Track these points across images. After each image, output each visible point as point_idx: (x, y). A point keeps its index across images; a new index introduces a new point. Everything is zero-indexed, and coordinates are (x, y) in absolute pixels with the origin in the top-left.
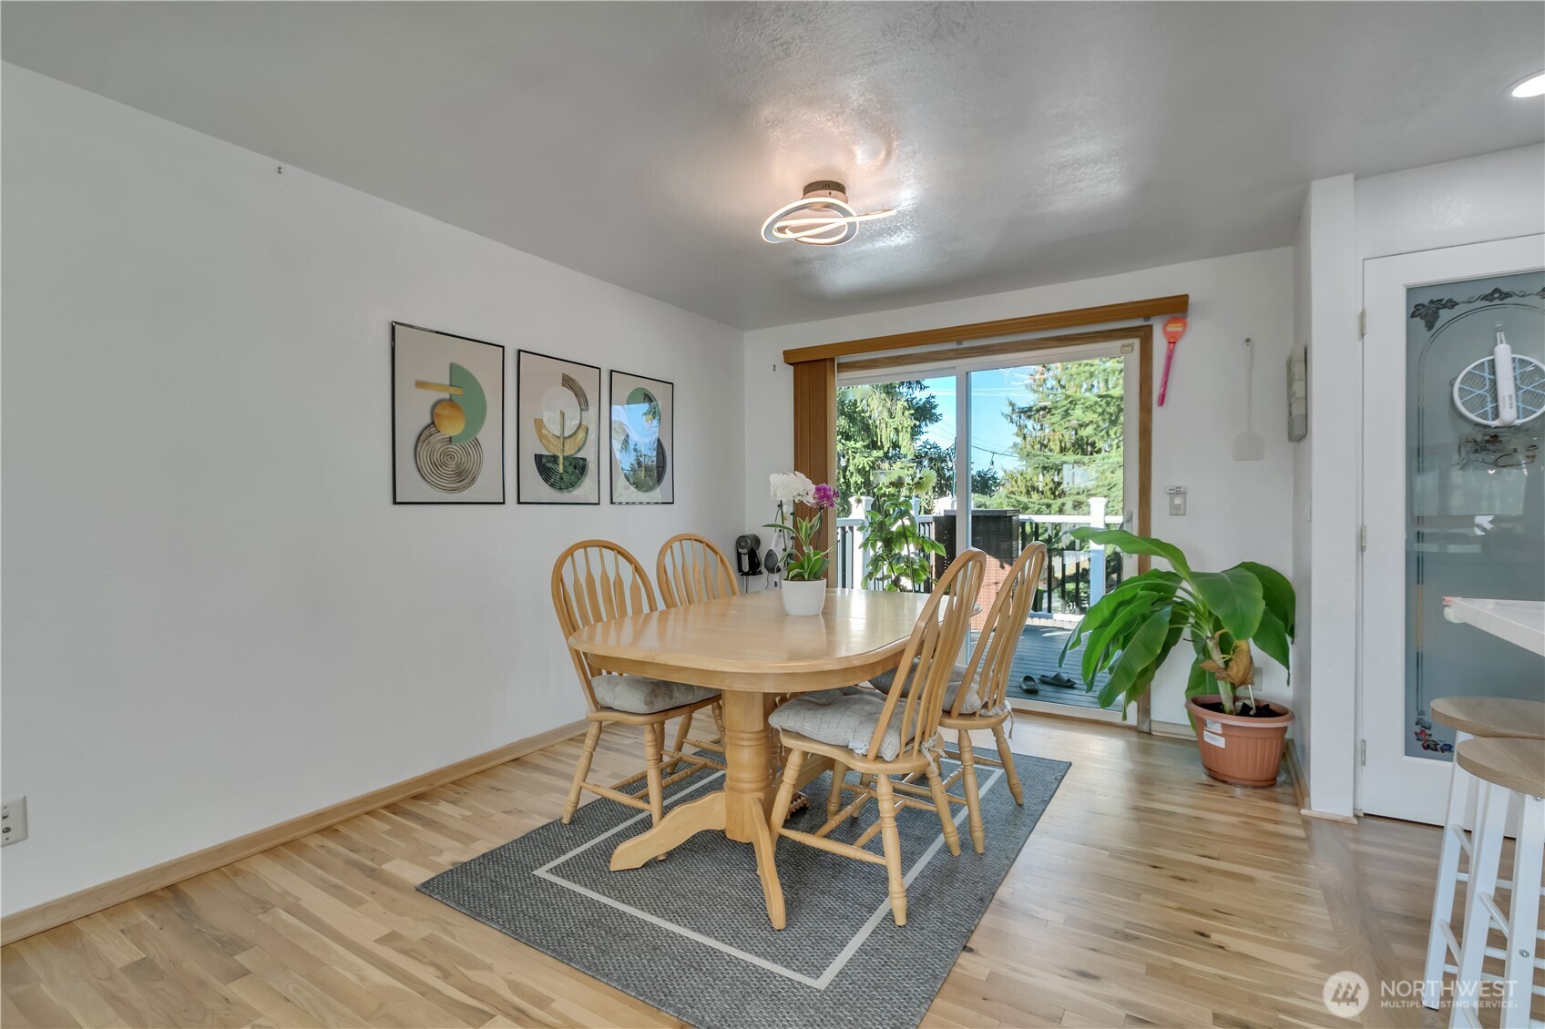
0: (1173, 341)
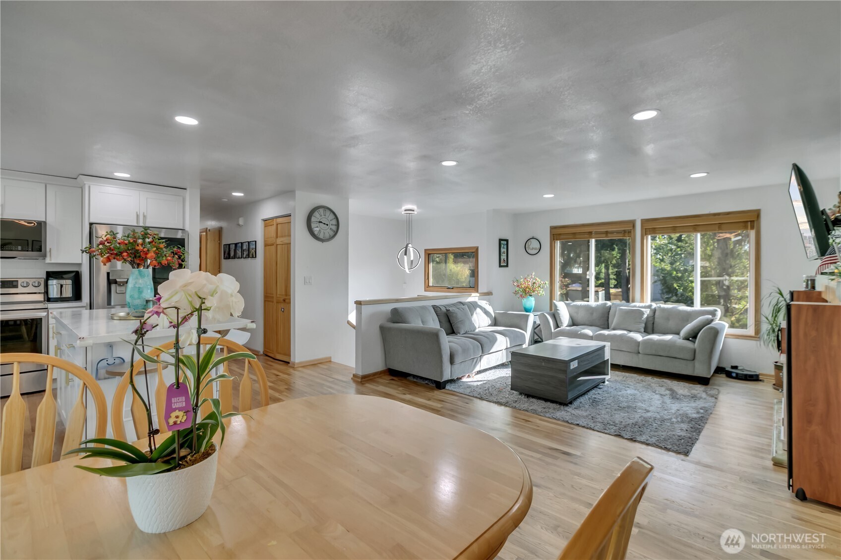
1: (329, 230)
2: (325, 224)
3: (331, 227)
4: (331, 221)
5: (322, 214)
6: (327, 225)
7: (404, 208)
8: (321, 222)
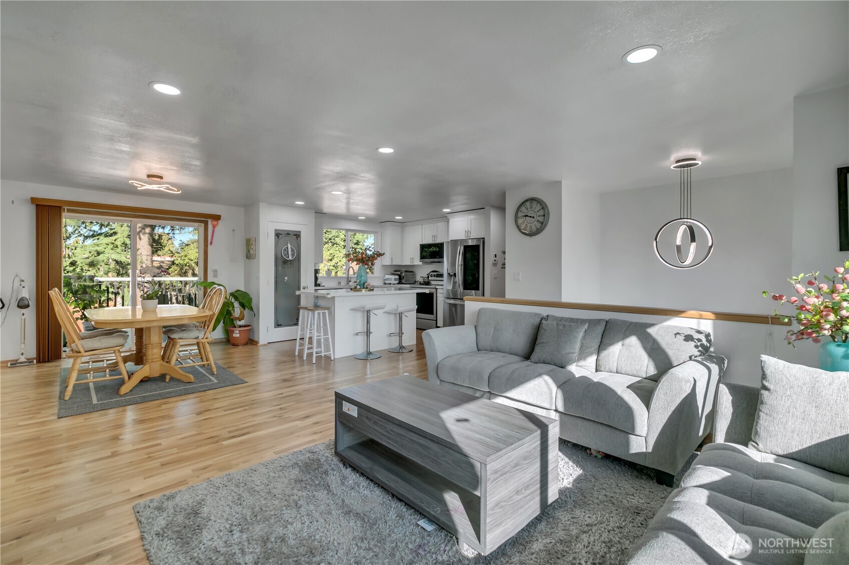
0: (214, 227)
1: (536, 223)
2: (531, 217)
3: (538, 218)
4: (538, 212)
5: (529, 207)
6: (533, 217)
7: (674, 156)
8: (527, 216)
